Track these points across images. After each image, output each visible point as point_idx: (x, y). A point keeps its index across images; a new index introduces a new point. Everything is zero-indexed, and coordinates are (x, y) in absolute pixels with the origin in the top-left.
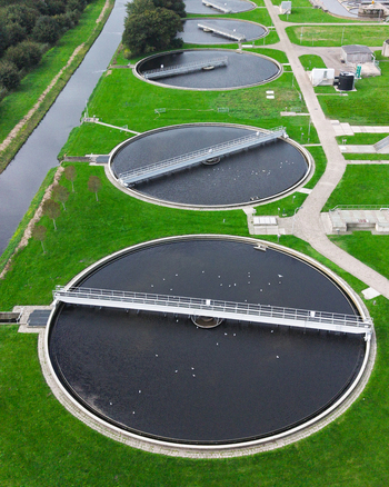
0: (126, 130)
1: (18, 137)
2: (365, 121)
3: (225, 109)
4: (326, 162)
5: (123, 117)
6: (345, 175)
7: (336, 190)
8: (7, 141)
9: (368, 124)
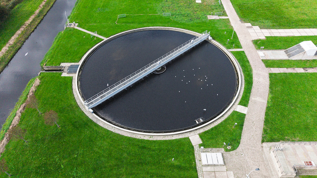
0: (96, 35)
1: (15, 44)
2: (271, 24)
3: (167, 14)
4: (251, 70)
5: (95, 22)
6: (271, 88)
7: (268, 108)
8: (5, 48)
9: (273, 27)
